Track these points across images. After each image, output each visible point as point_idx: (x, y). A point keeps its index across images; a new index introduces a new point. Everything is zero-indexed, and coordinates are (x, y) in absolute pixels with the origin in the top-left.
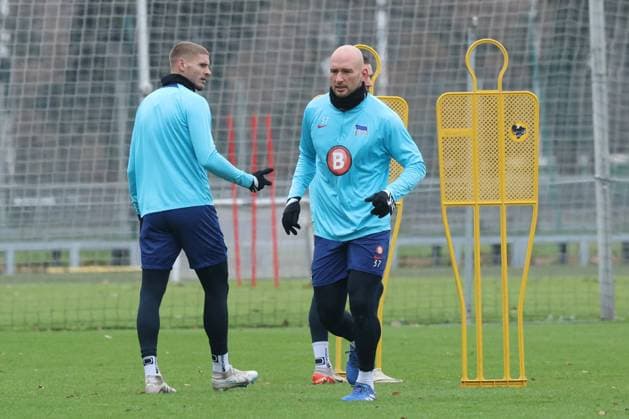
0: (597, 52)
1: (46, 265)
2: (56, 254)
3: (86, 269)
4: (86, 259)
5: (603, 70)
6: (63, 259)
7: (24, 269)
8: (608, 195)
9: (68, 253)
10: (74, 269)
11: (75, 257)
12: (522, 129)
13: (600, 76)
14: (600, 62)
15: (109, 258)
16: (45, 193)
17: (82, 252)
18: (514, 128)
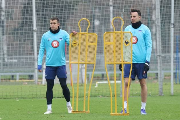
0: (158, 19)
1: (10, 79)
2: (13, 76)
3: (21, 81)
4: (21, 78)
5: (160, 24)
6: (14, 78)
7: (3, 81)
8: (161, 60)
9: (16, 76)
10: (18, 80)
11: (18, 77)
13: (159, 26)
14: (159, 22)
15: (28, 77)
16: (15, 58)
17: (20, 76)
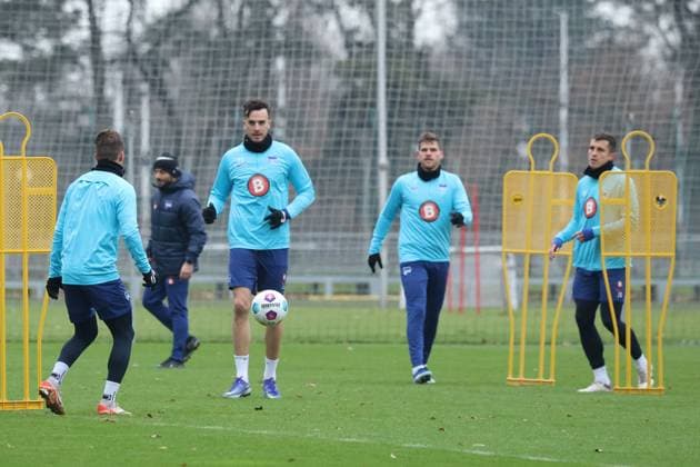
1: (307, 294)
2: (316, 286)
3: (337, 298)
4: (337, 290)
6: (320, 290)
9: (323, 286)
10: (328, 297)
11: (329, 289)
12: (663, 200)
15: (354, 290)
17: (336, 285)
18: (658, 199)
